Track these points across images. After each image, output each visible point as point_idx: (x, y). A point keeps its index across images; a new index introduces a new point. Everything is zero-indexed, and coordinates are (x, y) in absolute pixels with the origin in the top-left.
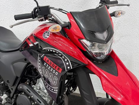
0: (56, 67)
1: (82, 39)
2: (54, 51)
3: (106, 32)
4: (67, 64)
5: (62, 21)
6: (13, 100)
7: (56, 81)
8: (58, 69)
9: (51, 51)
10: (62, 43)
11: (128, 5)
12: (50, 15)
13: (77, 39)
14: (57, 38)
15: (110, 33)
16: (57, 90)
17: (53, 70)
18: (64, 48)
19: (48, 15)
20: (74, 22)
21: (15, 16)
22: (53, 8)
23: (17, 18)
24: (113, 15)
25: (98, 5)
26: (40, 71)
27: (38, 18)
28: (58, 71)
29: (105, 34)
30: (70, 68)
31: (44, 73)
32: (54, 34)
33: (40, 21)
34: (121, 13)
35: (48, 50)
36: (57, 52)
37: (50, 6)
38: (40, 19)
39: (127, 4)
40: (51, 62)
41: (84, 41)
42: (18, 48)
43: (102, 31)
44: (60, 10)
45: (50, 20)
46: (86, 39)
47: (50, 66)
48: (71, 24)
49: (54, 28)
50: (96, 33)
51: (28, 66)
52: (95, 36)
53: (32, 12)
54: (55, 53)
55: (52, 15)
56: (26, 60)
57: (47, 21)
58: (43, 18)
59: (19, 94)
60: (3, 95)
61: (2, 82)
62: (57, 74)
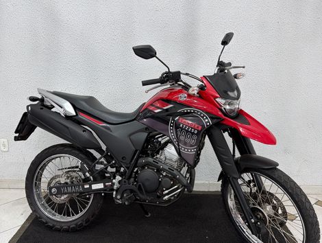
2: (192, 111)
3: (236, 91)
4: (207, 120)
7: (195, 140)
9: (189, 111)
11: (244, 67)
16: (195, 150)
17: (191, 130)
19: (179, 80)
21: (142, 82)
22: (182, 73)
23: (145, 83)
26: (172, 136)
28: (197, 129)
31: (180, 135)
34: (242, 75)
36: (196, 111)
42: (133, 119)
44: (187, 74)
47: (188, 126)
48: (206, 86)
50: (228, 92)
52: (228, 95)
53: (160, 77)
54: (194, 112)
56: (147, 129)
60: (114, 178)
61: (114, 162)
62: (196, 132)
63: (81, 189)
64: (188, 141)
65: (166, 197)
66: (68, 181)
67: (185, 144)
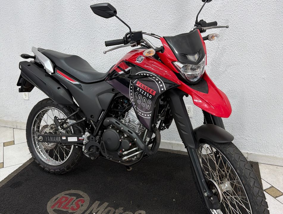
0: (149, 90)
1: (175, 61)
2: (148, 75)
3: (198, 54)
4: (161, 85)
5: (154, 47)
6: (98, 137)
7: (149, 105)
8: (152, 92)
9: (145, 74)
10: (155, 66)
12: (143, 41)
13: (170, 62)
14: (150, 61)
15: (201, 55)
16: (150, 115)
17: (146, 94)
18: (158, 72)
19: (141, 40)
20: (168, 47)
21: (106, 42)
22: (145, 33)
23: (108, 44)
24: (207, 38)
25: (192, 28)
26: (132, 99)
27: (130, 44)
28: (152, 94)
29: (196, 57)
30: (164, 89)
31: (137, 99)
32: (147, 58)
33: (132, 46)
34: (216, 36)
35: (142, 74)
36: (151, 75)
37: (143, 32)
38: (132, 45)
39: (226, 26)
40: (145, 86)
41: (177, 64)
42: (103, 79)
43: (193, 54)
44: (152, 35)
45: (142, 45)
46: (178, 61)
47: (144, 90)
48: (164, 49)
49: (148, 52)
50: (187, 55)
51: (115, 98)
52: (187, 58)
53: (124, 38)
54: (149, 76)
55: (145, 41)
56: (113, 90)
57: (139, 46)
58: (135, 43)
59: (105, 130)
60: (84, 134)
61: (84, 119)
62: (151, 97)
63: (60, 140)
64: (144, 105)
65: (125, 158)
66: (51, 131)
67: (142, 108)
